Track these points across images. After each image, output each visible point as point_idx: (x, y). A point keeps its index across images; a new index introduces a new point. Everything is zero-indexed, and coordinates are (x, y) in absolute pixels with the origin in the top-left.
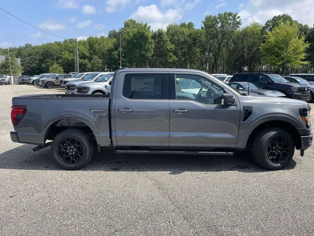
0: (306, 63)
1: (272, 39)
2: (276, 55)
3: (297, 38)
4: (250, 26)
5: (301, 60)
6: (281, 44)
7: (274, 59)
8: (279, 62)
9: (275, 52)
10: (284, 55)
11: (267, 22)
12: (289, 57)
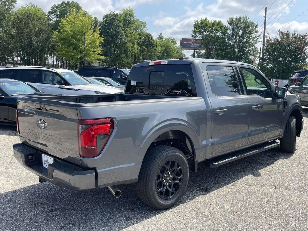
0: (103, 58)
1: (68, 28)
2: (74, 46)
3: (92, 31)
4: (25, 6)
5: (99, 54)
6: (78, 35)
7: (72, 52)
8: (78, 55)
9: (72, 43)
10: (82, 48)
11: (53, 7)
12: (87, 50)
